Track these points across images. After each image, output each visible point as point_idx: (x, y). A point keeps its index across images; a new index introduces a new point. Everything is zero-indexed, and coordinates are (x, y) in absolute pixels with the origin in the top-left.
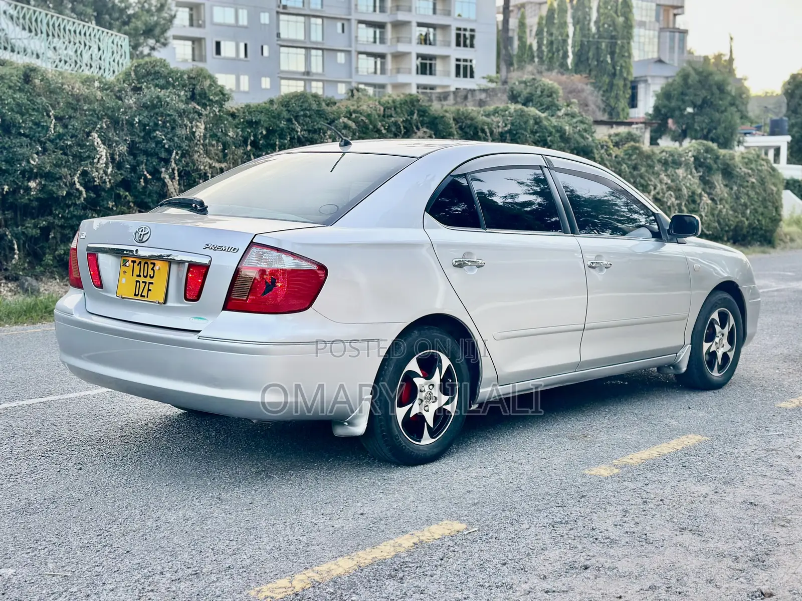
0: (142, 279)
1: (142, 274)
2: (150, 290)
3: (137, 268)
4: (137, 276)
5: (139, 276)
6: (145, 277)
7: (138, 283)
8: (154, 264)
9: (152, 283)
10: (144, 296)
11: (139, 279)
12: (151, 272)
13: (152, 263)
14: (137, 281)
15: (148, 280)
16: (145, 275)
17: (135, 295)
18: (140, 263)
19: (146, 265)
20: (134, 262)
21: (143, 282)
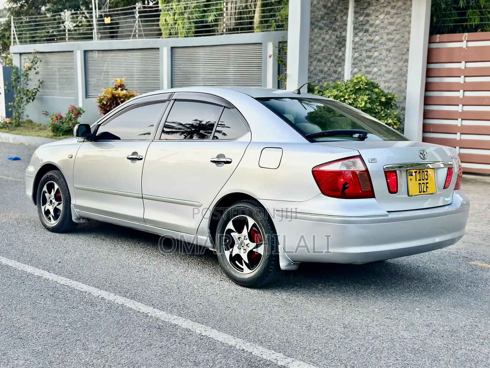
0: (422, 182)
1: (421, 179)
2: (428, 187)
3: (418, 175)
4: (419, 180)
5: (420, 180)
6: (423, 180)
7: (420, 185)
8: (427, 171)
9: (428, 183)
10: (425, 192)
11: (420, 182)
12: (426, 177)
13: (426, 171)
14: (419, 184)
15: (425, 181)
16: (423, 179)
17: (420, 192)
18: (420, 172)
19: (423, 173)
20: (416, 172)
21: (423, 183)
